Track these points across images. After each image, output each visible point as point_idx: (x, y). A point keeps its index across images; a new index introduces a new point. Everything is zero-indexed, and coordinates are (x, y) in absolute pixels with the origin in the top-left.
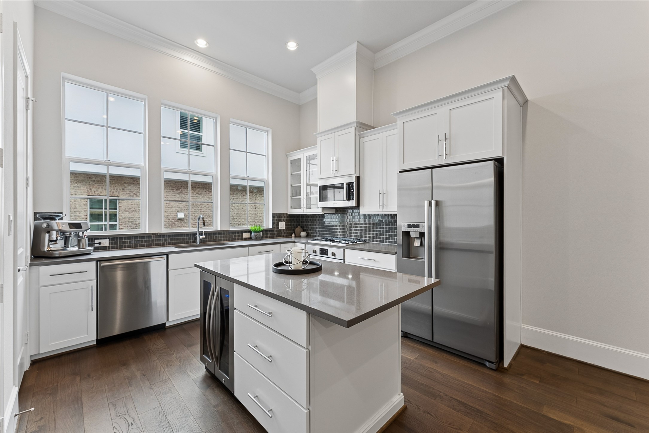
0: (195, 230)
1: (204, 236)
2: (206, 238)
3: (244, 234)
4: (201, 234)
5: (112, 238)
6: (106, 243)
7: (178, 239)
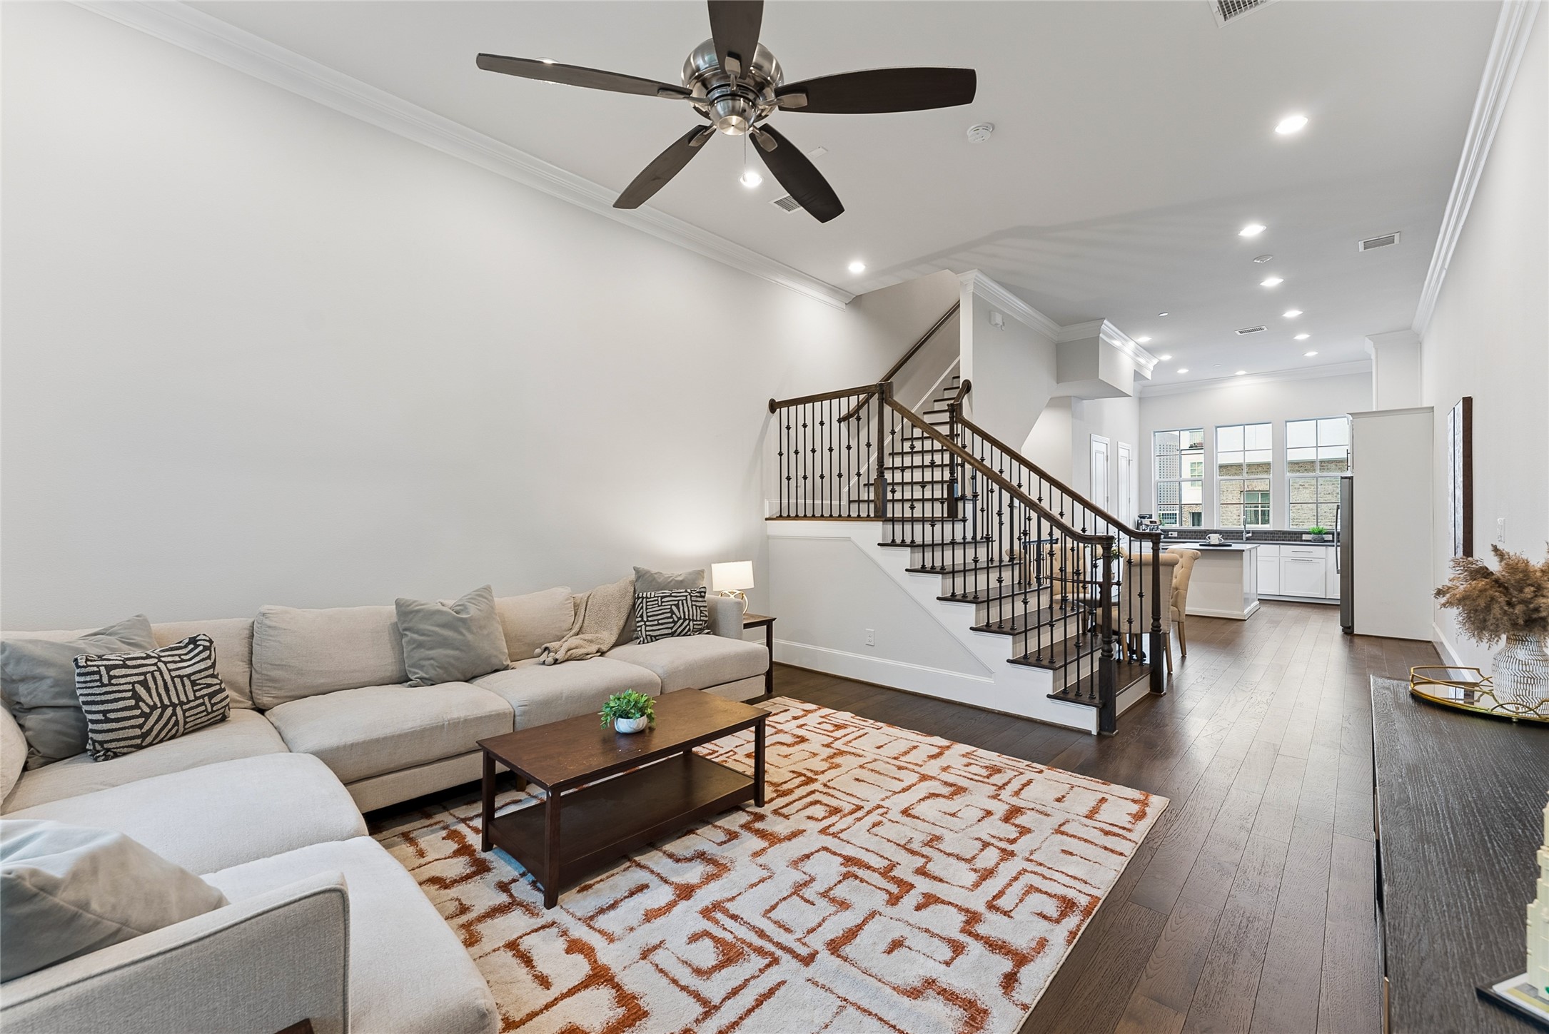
0: (1241, 527)
1: (1250, 535)
2: (1252, 536)
3: (1303, 535)
4: (1248, 532)
5: (1179, 532)
6: (1175, 534)
7: (1228, 536)
